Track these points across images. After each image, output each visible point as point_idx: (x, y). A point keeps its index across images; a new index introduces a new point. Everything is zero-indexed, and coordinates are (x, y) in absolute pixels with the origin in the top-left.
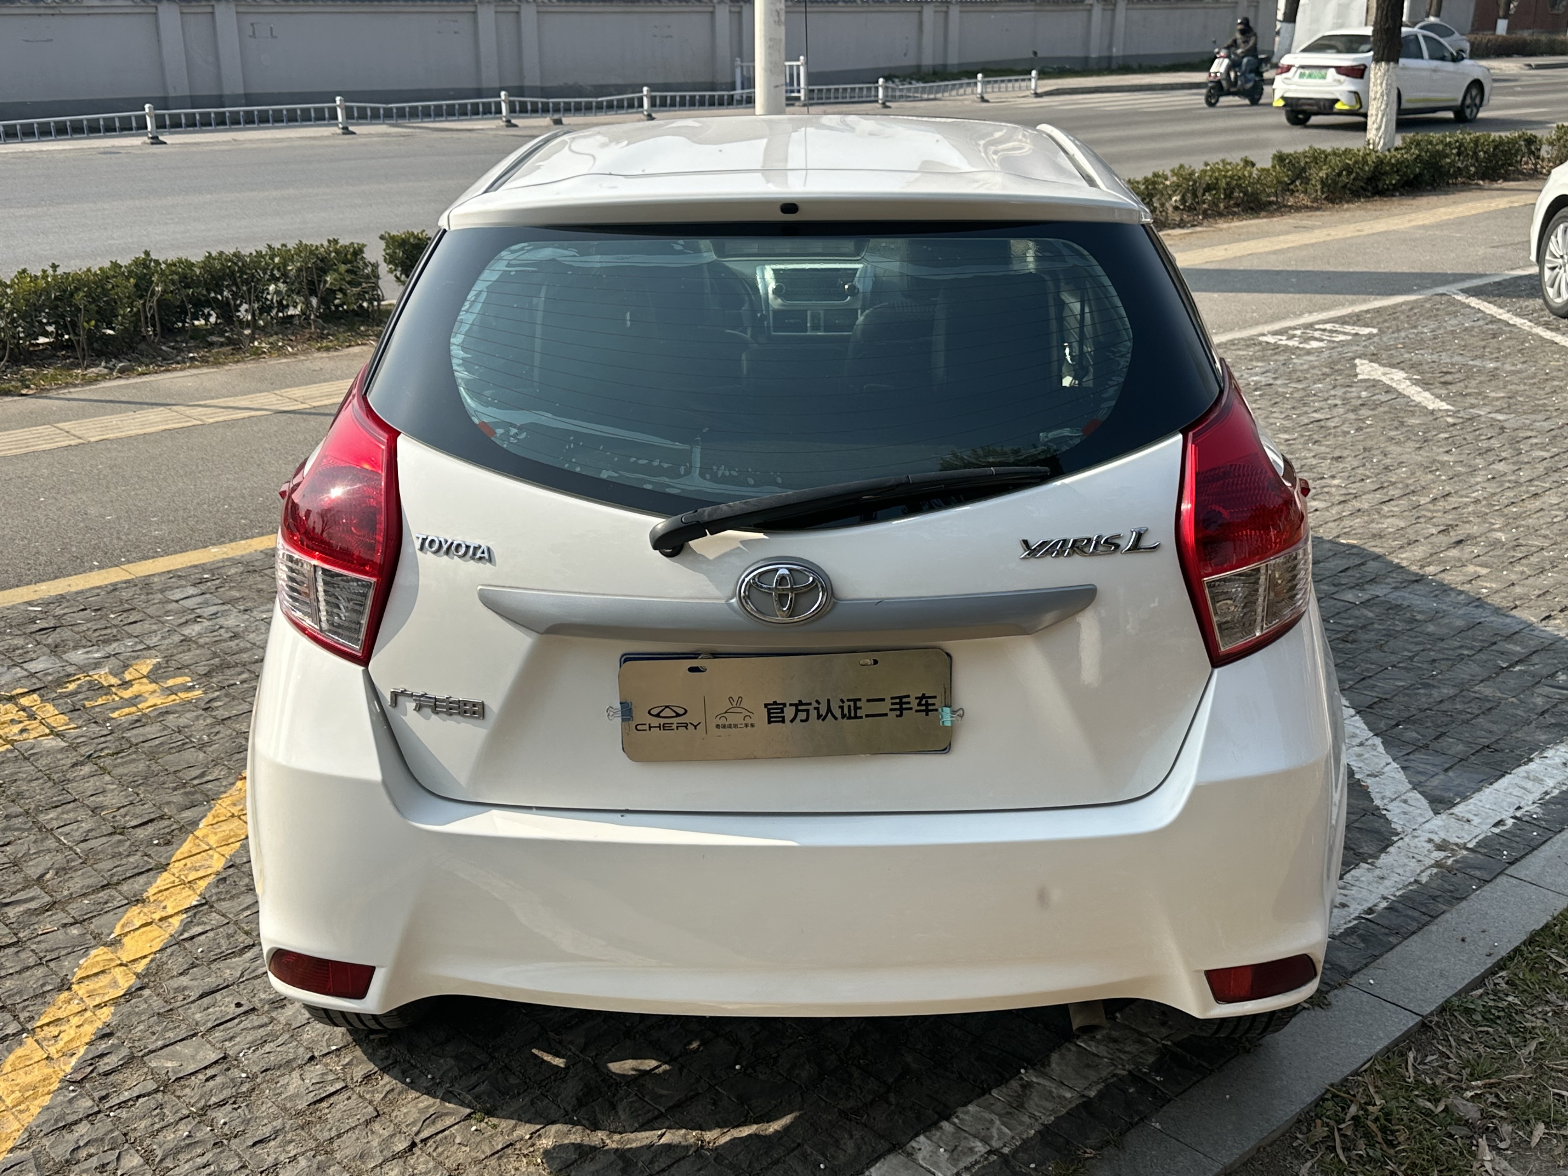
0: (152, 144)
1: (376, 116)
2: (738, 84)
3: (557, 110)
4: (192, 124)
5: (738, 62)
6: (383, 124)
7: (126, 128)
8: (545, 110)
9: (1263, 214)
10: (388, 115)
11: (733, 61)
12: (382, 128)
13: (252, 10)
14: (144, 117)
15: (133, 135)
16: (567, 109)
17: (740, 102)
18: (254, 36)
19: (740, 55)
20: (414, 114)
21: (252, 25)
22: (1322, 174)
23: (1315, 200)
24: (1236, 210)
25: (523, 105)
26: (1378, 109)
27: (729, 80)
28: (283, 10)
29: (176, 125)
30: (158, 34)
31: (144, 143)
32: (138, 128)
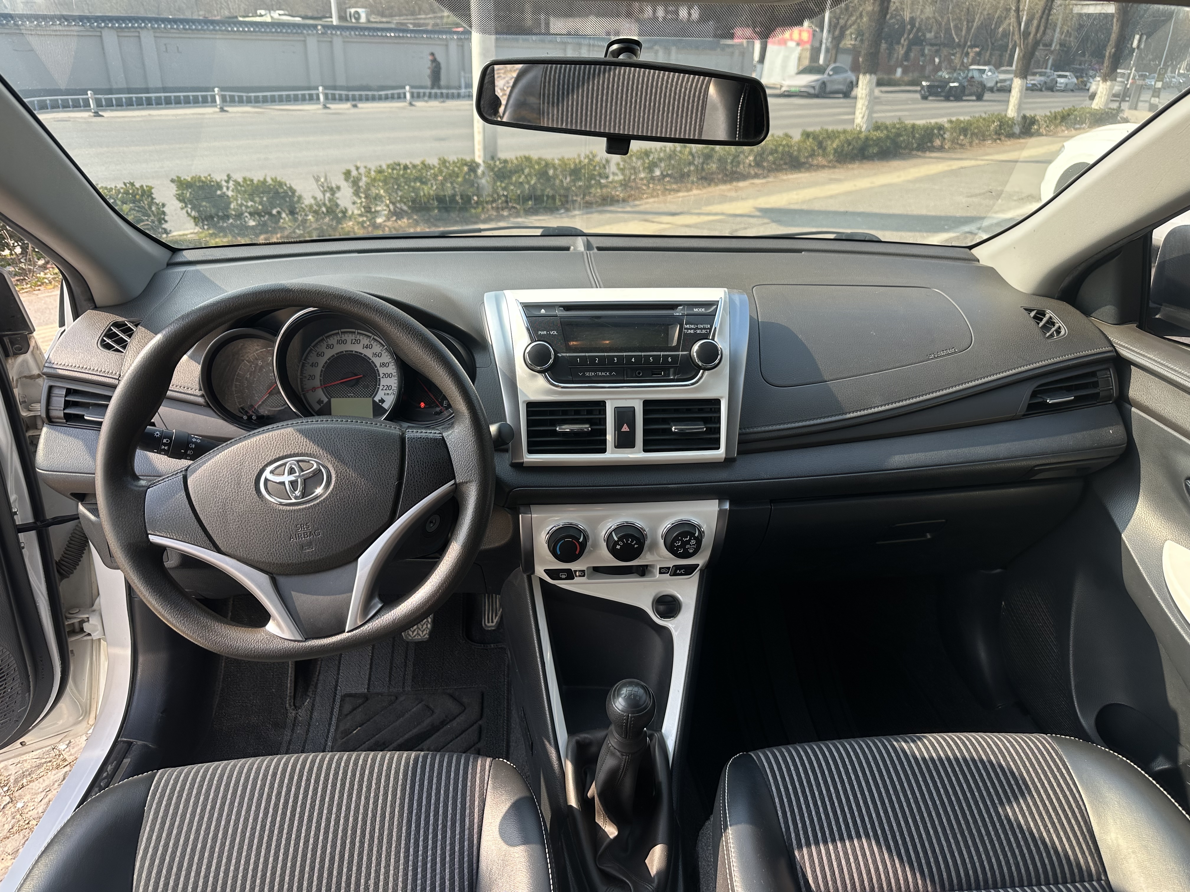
0: (95, 116)
1: (241, 101)
2: (463, 85)
3: (354, 99)
4: (119, 105)
5: (462, 74)
6: (247, 106)
7: (76, 105)
8: (347, 100)
9: (803, 170)
10: (249, 101)
11: (459, 73)
12: (248, 109)
13: (164, 35)
14: (88, 99)
15: (82, 111)
16: (361, 99)
17: (464, 97)
18: (167, 51)
19: (464, 70)
20: (265, 100)
21: (165, 45)
22: (835, 145)
23: (830, 162)
24: (784, 167)
25: (334, 95)
26: (863, 105)
27: (457, 84)
28: (184, 36)
29: (109, 104)
30: (103, 49)
31: (90, 116)
32: (85, 106)
